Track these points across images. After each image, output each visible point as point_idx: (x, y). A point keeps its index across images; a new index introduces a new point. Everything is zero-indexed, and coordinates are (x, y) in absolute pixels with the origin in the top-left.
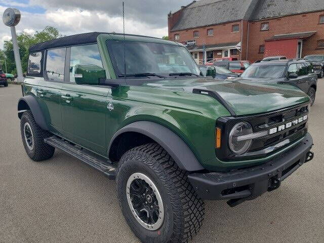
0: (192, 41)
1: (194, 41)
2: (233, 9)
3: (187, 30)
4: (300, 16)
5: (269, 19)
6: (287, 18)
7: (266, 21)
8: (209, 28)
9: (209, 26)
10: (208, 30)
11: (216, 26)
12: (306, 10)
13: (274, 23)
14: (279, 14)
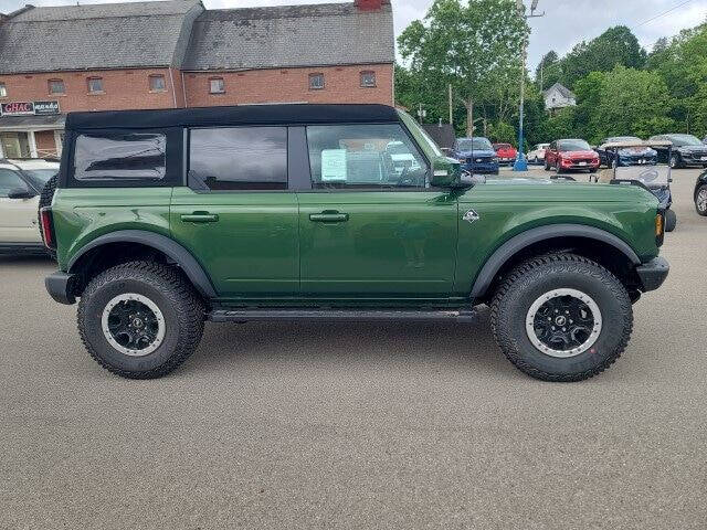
0: (48, 103)
1: (55, 103)
2: (142, 40)
3: (29, 74)
4: (279, 72)
5: (222, 71)
6: (256, 73)
7: (216, 73)
8: (90, 75)
9: (90, 70)
10: (89, 79)
11: (110, 74)
12: (286, 63)
13: (233, 80)
14: (241, 64)
